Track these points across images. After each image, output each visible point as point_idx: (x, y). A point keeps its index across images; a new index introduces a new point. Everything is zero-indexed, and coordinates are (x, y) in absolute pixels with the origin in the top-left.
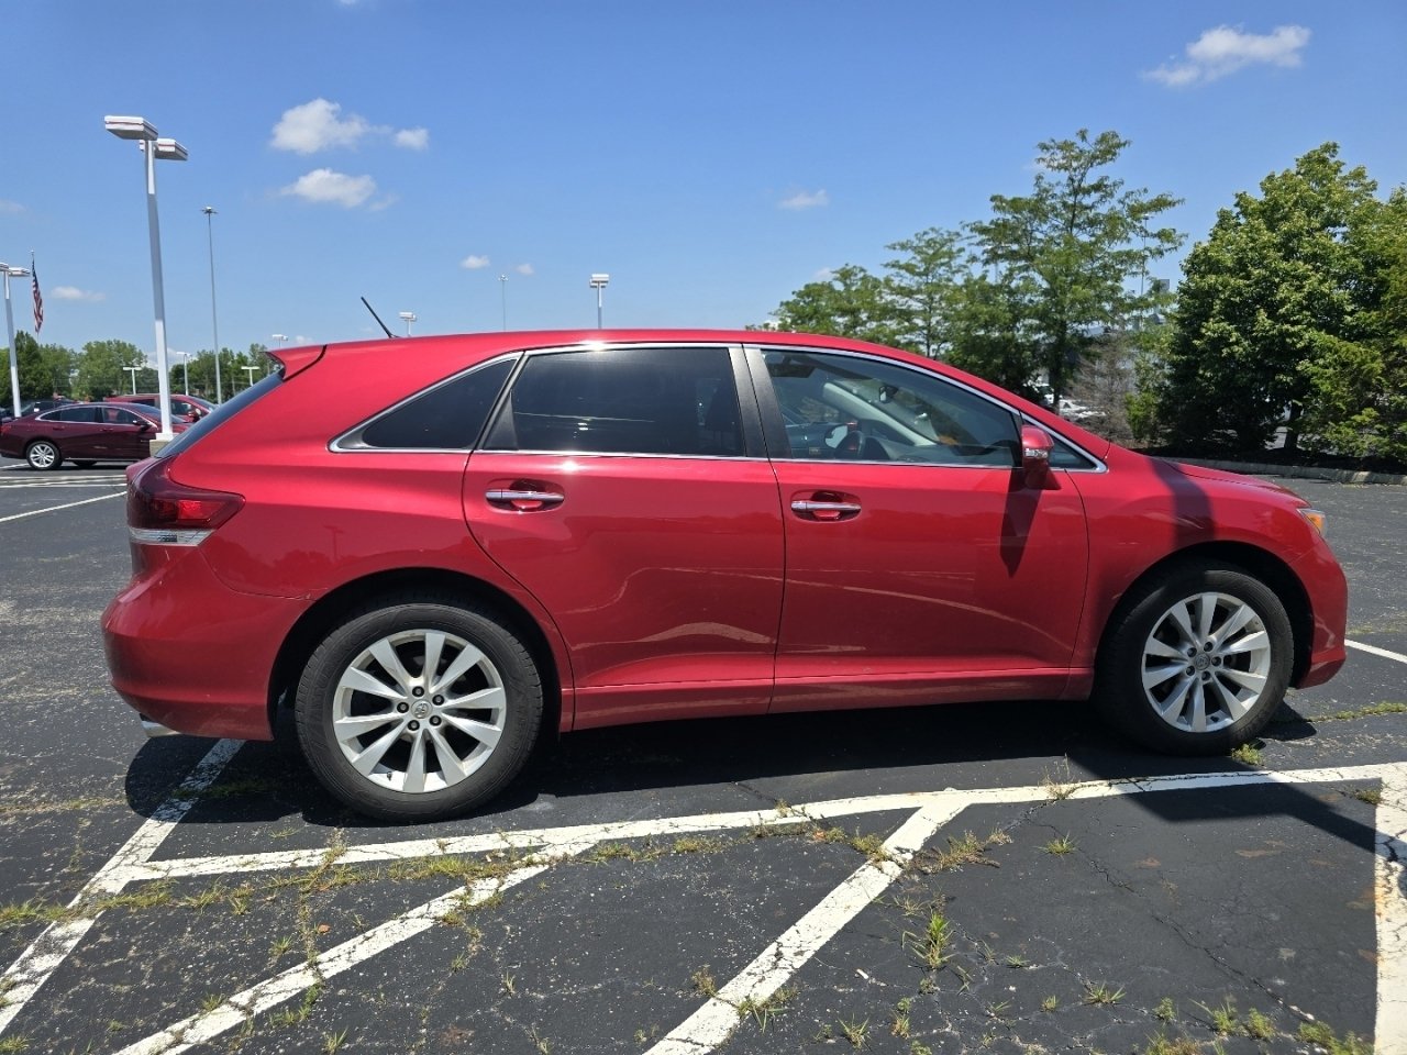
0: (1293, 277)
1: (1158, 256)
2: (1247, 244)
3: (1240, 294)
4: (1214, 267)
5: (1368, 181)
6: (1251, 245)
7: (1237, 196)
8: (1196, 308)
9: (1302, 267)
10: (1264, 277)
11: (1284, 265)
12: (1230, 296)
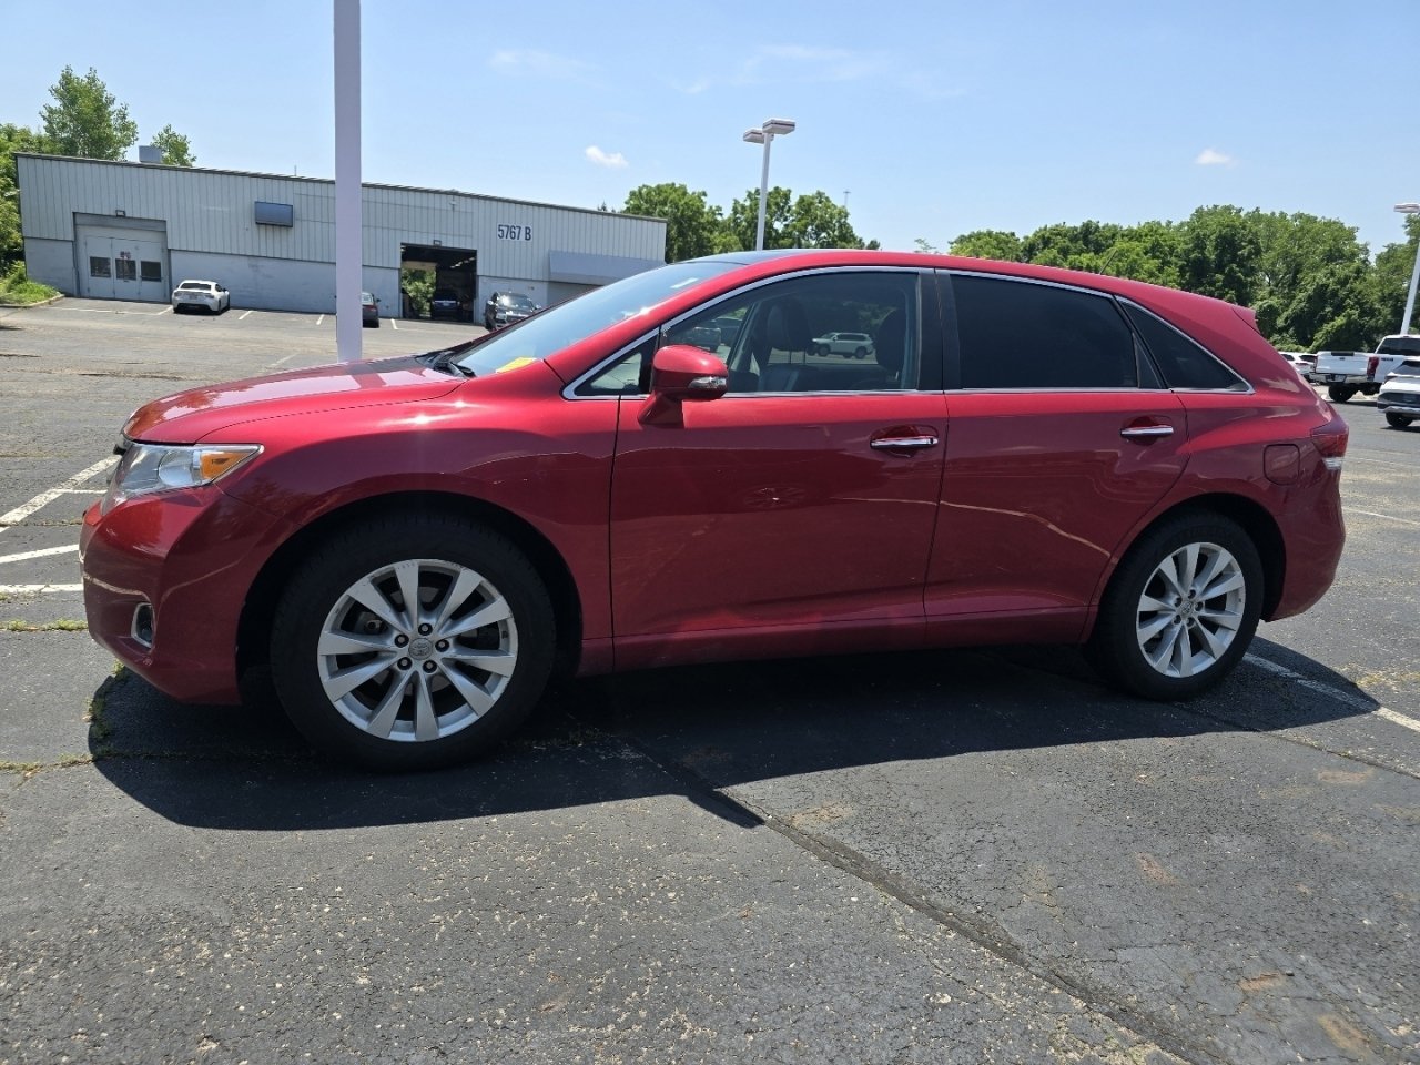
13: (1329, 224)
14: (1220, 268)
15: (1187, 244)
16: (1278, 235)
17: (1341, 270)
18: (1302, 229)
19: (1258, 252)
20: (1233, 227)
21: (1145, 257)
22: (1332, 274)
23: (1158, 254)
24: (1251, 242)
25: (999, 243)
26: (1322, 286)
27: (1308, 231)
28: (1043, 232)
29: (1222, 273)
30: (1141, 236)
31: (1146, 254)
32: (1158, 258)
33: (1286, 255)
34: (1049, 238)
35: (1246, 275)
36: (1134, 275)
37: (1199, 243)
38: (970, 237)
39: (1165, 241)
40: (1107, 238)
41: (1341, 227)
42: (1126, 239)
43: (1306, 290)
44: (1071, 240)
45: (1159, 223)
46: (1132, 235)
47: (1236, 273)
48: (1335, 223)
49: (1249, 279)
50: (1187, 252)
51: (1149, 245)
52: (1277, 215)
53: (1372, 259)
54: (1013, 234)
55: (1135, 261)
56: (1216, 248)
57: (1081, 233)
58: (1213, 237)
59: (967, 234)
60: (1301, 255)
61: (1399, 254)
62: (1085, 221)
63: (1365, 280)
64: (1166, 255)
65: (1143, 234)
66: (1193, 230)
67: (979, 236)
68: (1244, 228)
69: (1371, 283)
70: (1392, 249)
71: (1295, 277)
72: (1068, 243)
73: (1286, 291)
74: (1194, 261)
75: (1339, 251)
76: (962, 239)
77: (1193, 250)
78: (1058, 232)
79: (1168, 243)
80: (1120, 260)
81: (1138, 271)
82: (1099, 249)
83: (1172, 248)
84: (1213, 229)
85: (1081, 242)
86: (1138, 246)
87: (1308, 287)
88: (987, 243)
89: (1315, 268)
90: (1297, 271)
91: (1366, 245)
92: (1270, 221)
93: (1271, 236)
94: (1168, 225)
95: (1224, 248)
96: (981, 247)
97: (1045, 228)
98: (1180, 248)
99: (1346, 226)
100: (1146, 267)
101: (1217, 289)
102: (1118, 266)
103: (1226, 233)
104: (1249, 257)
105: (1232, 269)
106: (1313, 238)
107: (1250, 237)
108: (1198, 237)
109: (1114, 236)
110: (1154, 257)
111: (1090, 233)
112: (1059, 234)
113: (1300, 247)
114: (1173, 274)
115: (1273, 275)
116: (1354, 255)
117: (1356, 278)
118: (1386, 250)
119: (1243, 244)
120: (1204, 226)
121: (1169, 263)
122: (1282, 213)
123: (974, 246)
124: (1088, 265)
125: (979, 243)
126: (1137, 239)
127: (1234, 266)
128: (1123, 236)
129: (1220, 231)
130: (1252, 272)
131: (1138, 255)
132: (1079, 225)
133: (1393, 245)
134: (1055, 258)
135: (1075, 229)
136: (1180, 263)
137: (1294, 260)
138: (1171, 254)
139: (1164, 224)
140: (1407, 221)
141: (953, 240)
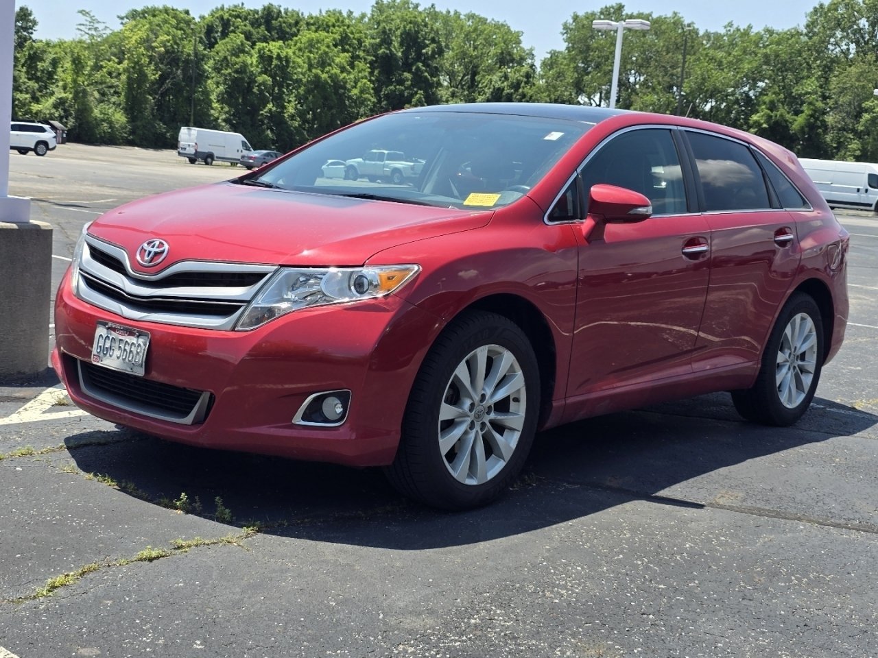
13: (499, 26)
14: (407, 66)
15: (373, 38)
16: (454, 35)
17: (513, 73)
18: (475, 30)
19: (440, 52)
20: (415, 23)
21: (336, 50)
22: (506, 77)
23: (347, 47)
24: (433, 40)
25: (179, 22)
26: (499, 89)
27: (482, 32)
28: (221, 13)
29: (410, 71)
30: (328, 26)
31: (335, 46)
32: (348, 51)
33: (463, 55)
34: (228, 20)
35: (432, 76)
36: (327, 69)
37: (386, 40)
38: (144, 12)
39: (352, 33)
40: (290, 25)
41: (509, 31)
42: (313, 28)
43: (485, 93)
44: (252, 24)
45: (340, 13)
46: (318, 24)
47: (422, 72)
48: (502, 25)
49: (435, 79)
50: (376, 47)
51: (337, 37)
52: (452, 13)
53: (538, 64)
54: (187, 12)
55: (326, 53)
56: (401, 44)
57: (262, 17)
58: (398, 33)
59: (139, 9)
60: (477, 57)
61: (560, 60)
62: (266, 4)
63: (534, 85)
64: (354, 48)
65: (330, 24)
66: (378, 24)
67: (154, 12)
68: (426, 25)
69: (539, 88)
70: (554, 54)
71: (473, 79)
72: (249, 28)
73: (466, 93)
74: (382, 57)
75: (510, 54)
76: (134, 15)
77: (379, 46)
78: (237, 14)
79: (357, 36)
80: (311, 52)
81: (330, 65)
82: (284, 36)
83: (360, 41)
84: (397, 25)
85: (263, 27)
86: (328, 38)
87: (486, 90)
88: (165, 21)
89: (490, 70)
90: (474, 74)
91: (531, 50)
92: (446, 19)
93: (448, 35)
94: (349, 16)
95: (409, 44)
96: (158, 25)
97: (222, 9)
98: (368, 42)
99: (513, 29)
100: (337, 60)
101: (407, 88)
102: (309, 58)
103: (410, 30)
104: (433, 57)
105: (418, 69)
106: (485, 39)
107: (432, 35)
108: (384, 32)
109: (297, 23)
110: (344, 51)
111: (273, 18)
112: (238, 16)
113: (475, 48)
114: (364, 70)
115: (452, 75)
116: (522, 59)
117: (527, 83)
118: (549, 56)
119: (427, 42)
120: (389, 20)
121: (358, 57)
122: (456, 12)
123: (150, 23)
124: (278, 55)
125: (156, 20)
126: (324, 29)
127: (420, 65)
128: (308, 24)
129: (405, 27)
130: (435, 72)
131: (328, 47)
132: (260, 8)
133: (555, 52)
134: (242, 44)
135: (256, 12)
136: (370, 58)
137: (471, 62)
138: (359, 48)
139: (345, 14)
140: (564, 29)
141: (123, 15)
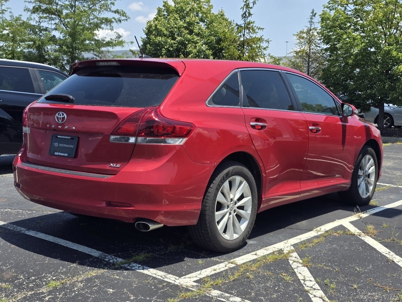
0: (193, 42)
1: (119, 22)
2: (174, 25)
3: (172, 47)
4: (159, 33)
5: (210, 4)
6: (175, 25)
7: (164, 2)
8: (153, 51)
9: (196, 38)
10: (182, 41)
11: (189, 36)
12: (169, 47)
